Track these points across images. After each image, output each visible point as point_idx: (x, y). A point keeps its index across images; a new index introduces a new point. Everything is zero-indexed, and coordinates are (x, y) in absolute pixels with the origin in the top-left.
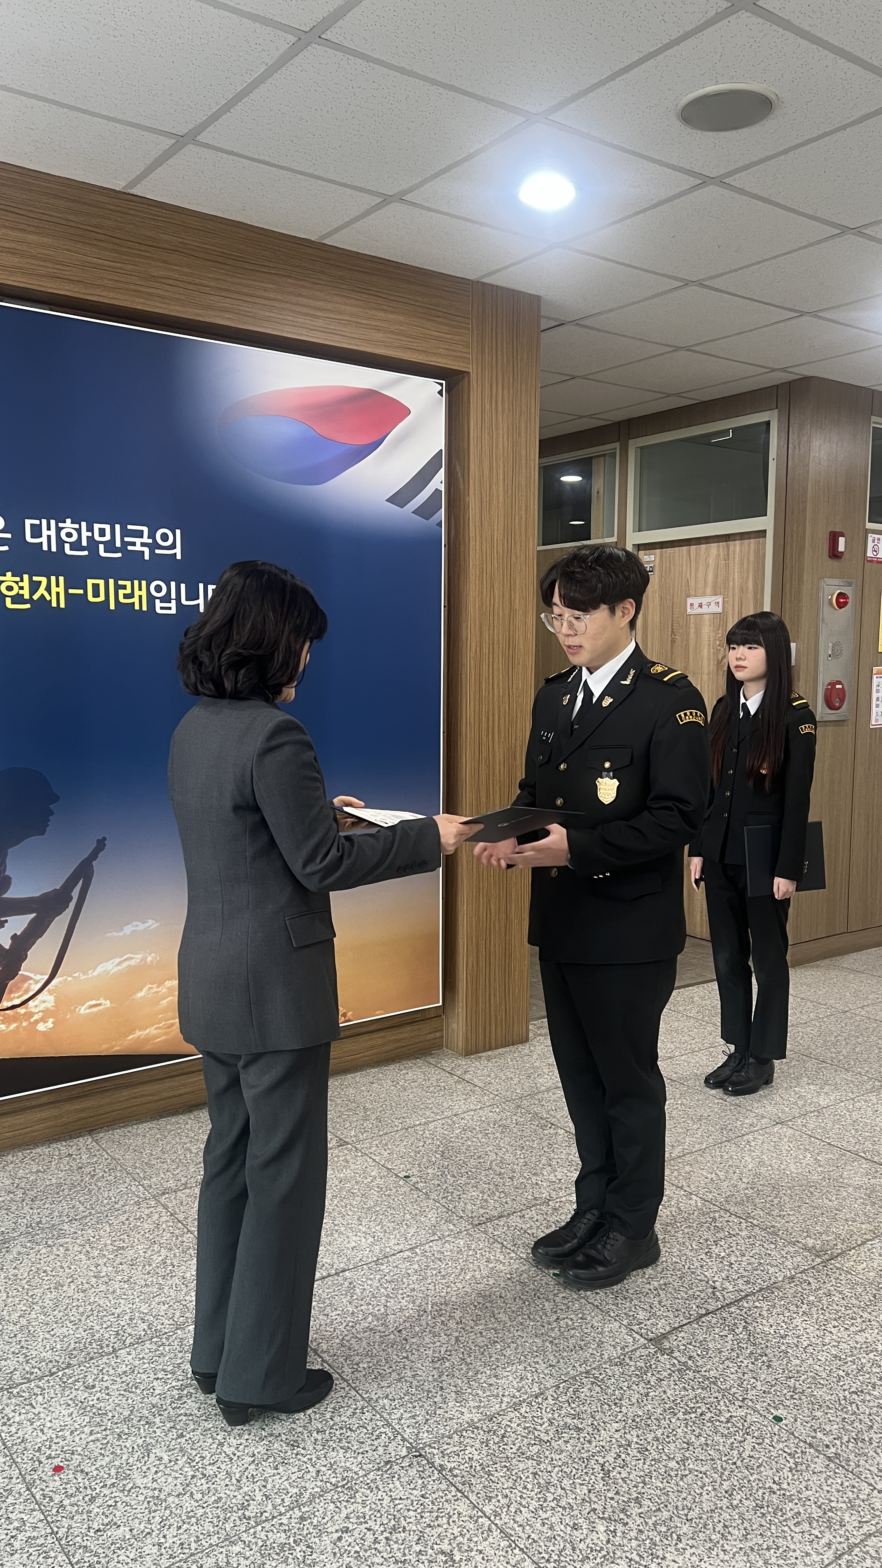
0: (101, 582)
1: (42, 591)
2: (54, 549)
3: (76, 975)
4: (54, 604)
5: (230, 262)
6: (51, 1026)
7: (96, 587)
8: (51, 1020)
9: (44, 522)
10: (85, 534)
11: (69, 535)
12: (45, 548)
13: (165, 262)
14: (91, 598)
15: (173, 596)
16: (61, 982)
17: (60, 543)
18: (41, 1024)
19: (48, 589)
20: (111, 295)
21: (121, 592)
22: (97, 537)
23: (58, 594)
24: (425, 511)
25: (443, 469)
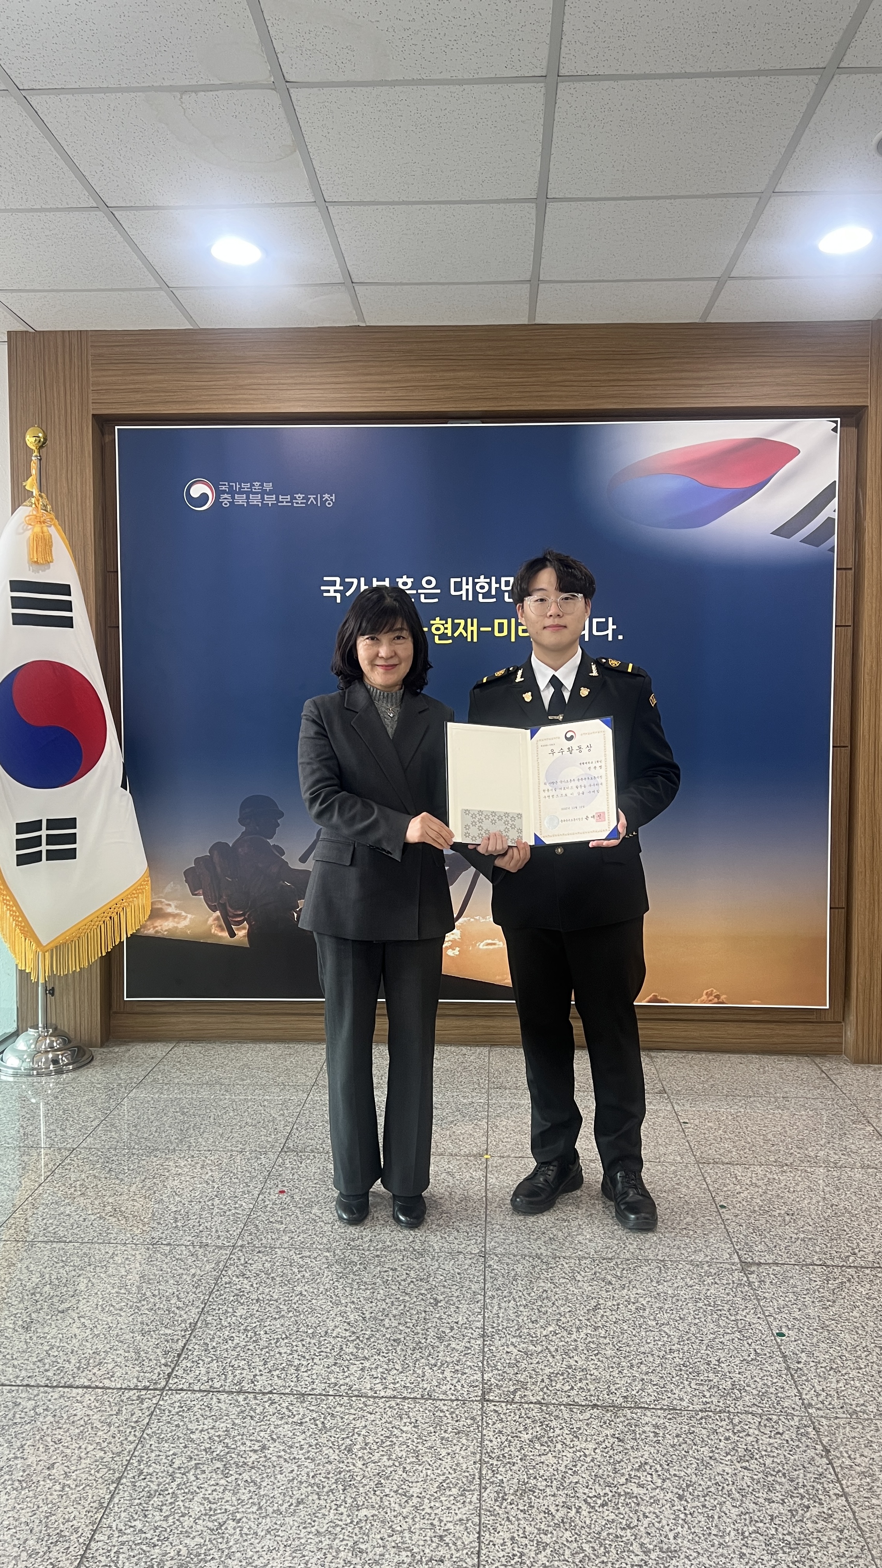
0: (505, 621)
1: (461, 630)
2: (470, 598)
3: (477, 918)
4: (469, 639)
6: (458, 953)
7: (501, 625)
8: (458, 949)
9: (464, 579)
10: (494, 585)
11: (482, 587)
12: (464, 598)
14: (497, 634)
17: (475, 594)
19: (465, 628)
23: (472, 631)
24: (816, 538)
25: (836, 499)
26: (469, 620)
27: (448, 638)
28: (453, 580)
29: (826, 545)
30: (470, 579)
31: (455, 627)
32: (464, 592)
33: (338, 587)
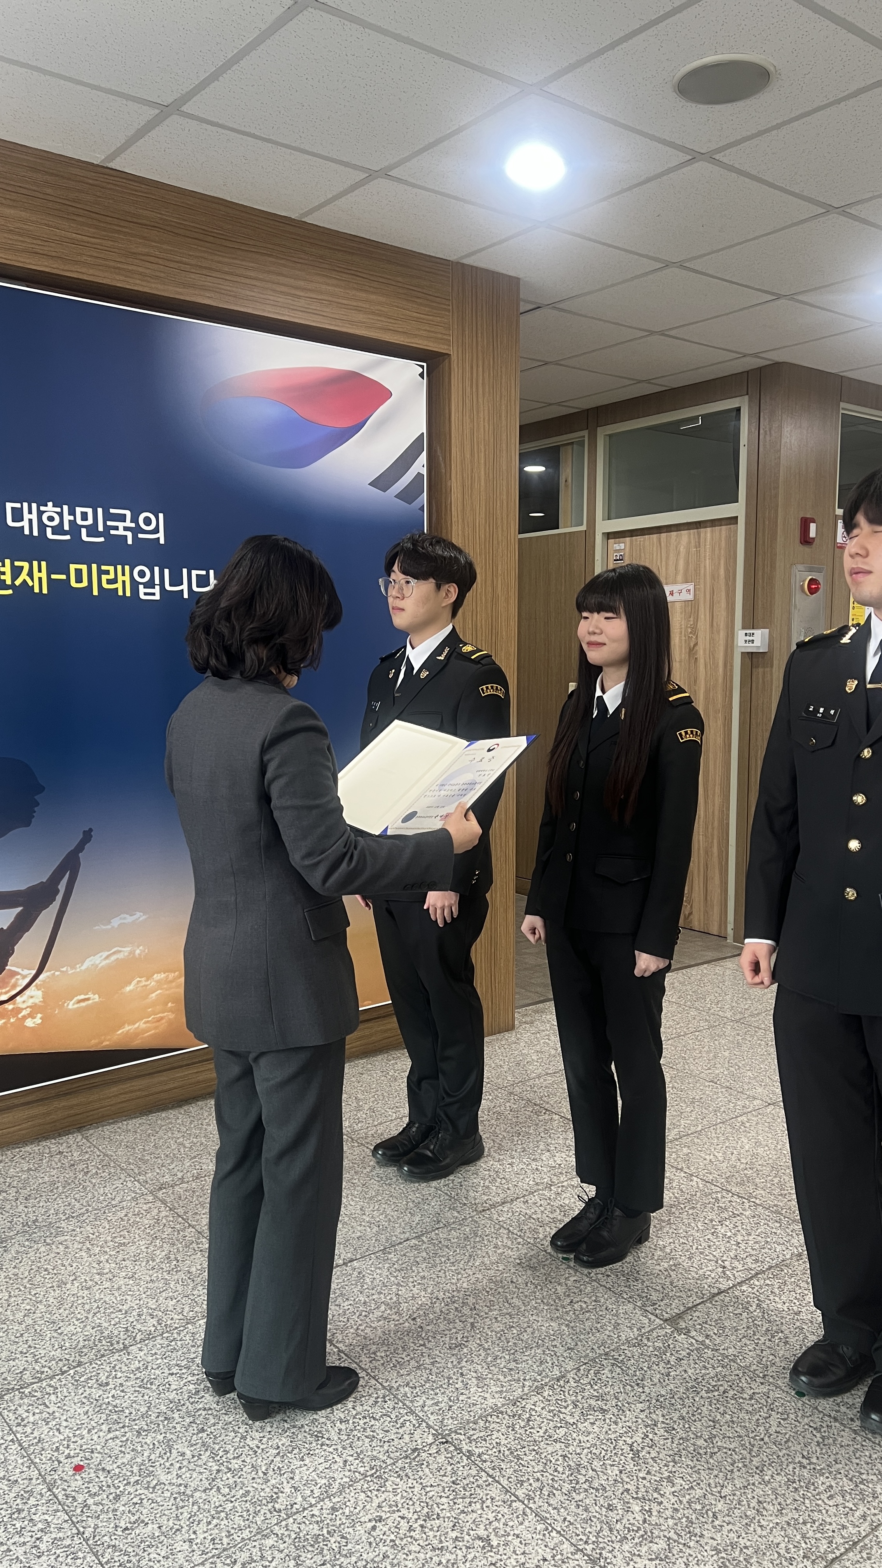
0: (84, 568)
1: (24, 576)
2: (35, 533)
3: (64, 969)
4: (37, 590)
5: (210, 239)
6: (40, 1021)
7: (79, 572)
8: (39, 1016)
9: (25, 505)
10: (67, 518)
11: (51, 519)
12: (27, 532)
13: (144, 238)
14: (74, 584)
15: (157, 581)
16: (48, 977)
17: (42, 527)
18: (30, 1019)
19: (30, 574)
20: (91, 272)
21: (104, 578)
22: (79, 522)
23: (40, 579)
24: (407, 495)
25: (425, 453)
26: (35, 563)
27: (7, 587)
28: (9, 506)
29: (417, 502)
30: (34, 506)
31: (16, 572)
32: (25, 524)
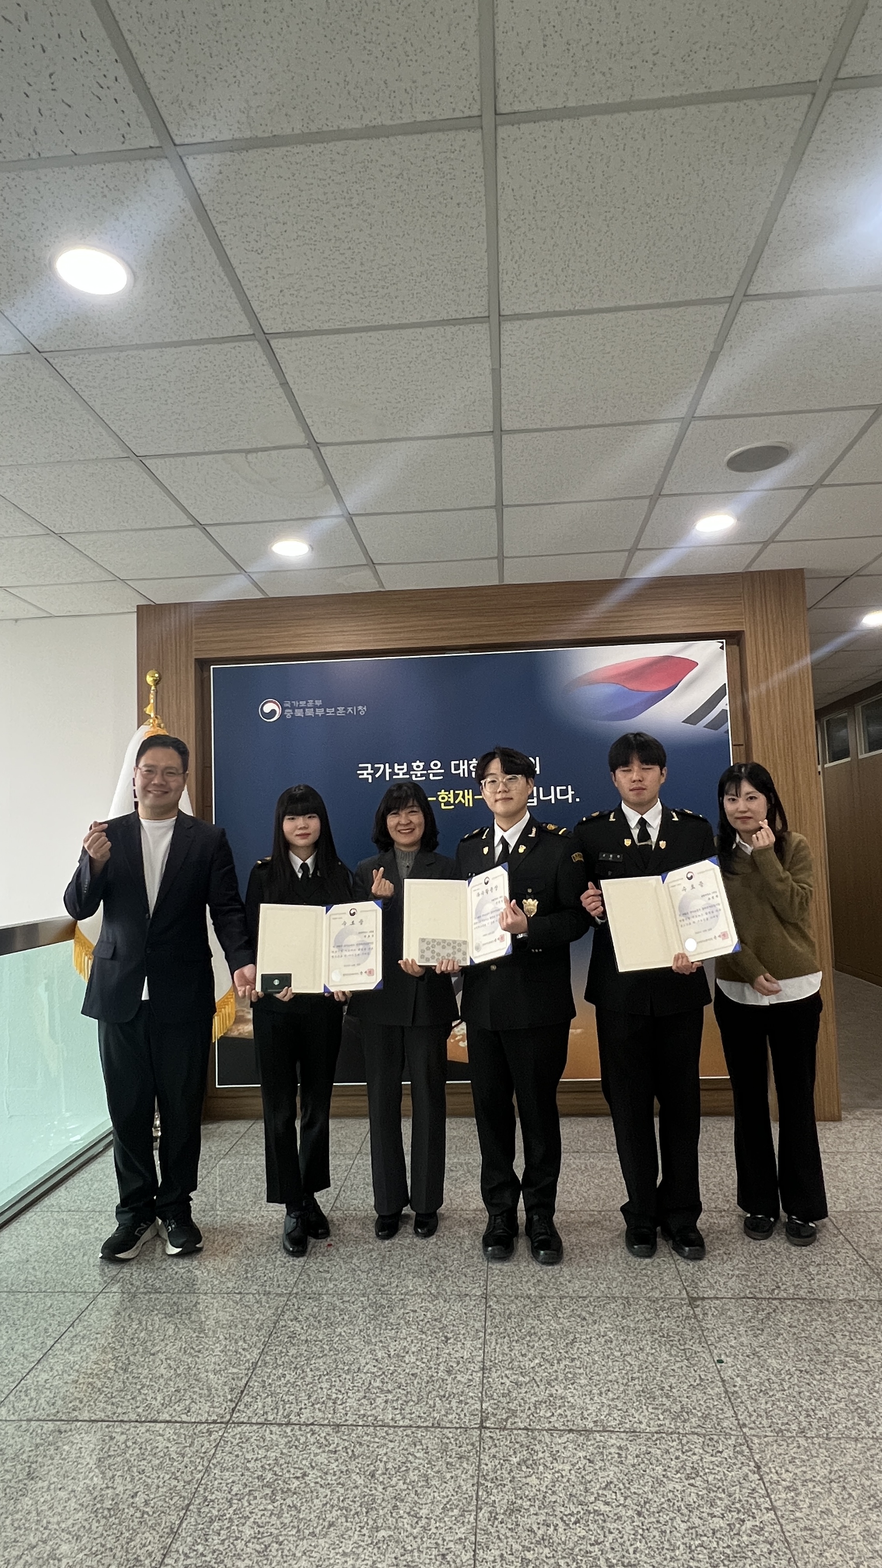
1: (460, 798)
4: (466, 805)
9: (461, 761)
12: (462, 775)
19: (464, 797)
23: (469, 799)
24: (715, 725)
25: (727, 696)
26: (466, 791)
27: (451, 805)
28: (453, 763)
29: (723, 729)
30: (466, 761)
31: (456, 796)
32: (461, 771)
33: (370, 771)
